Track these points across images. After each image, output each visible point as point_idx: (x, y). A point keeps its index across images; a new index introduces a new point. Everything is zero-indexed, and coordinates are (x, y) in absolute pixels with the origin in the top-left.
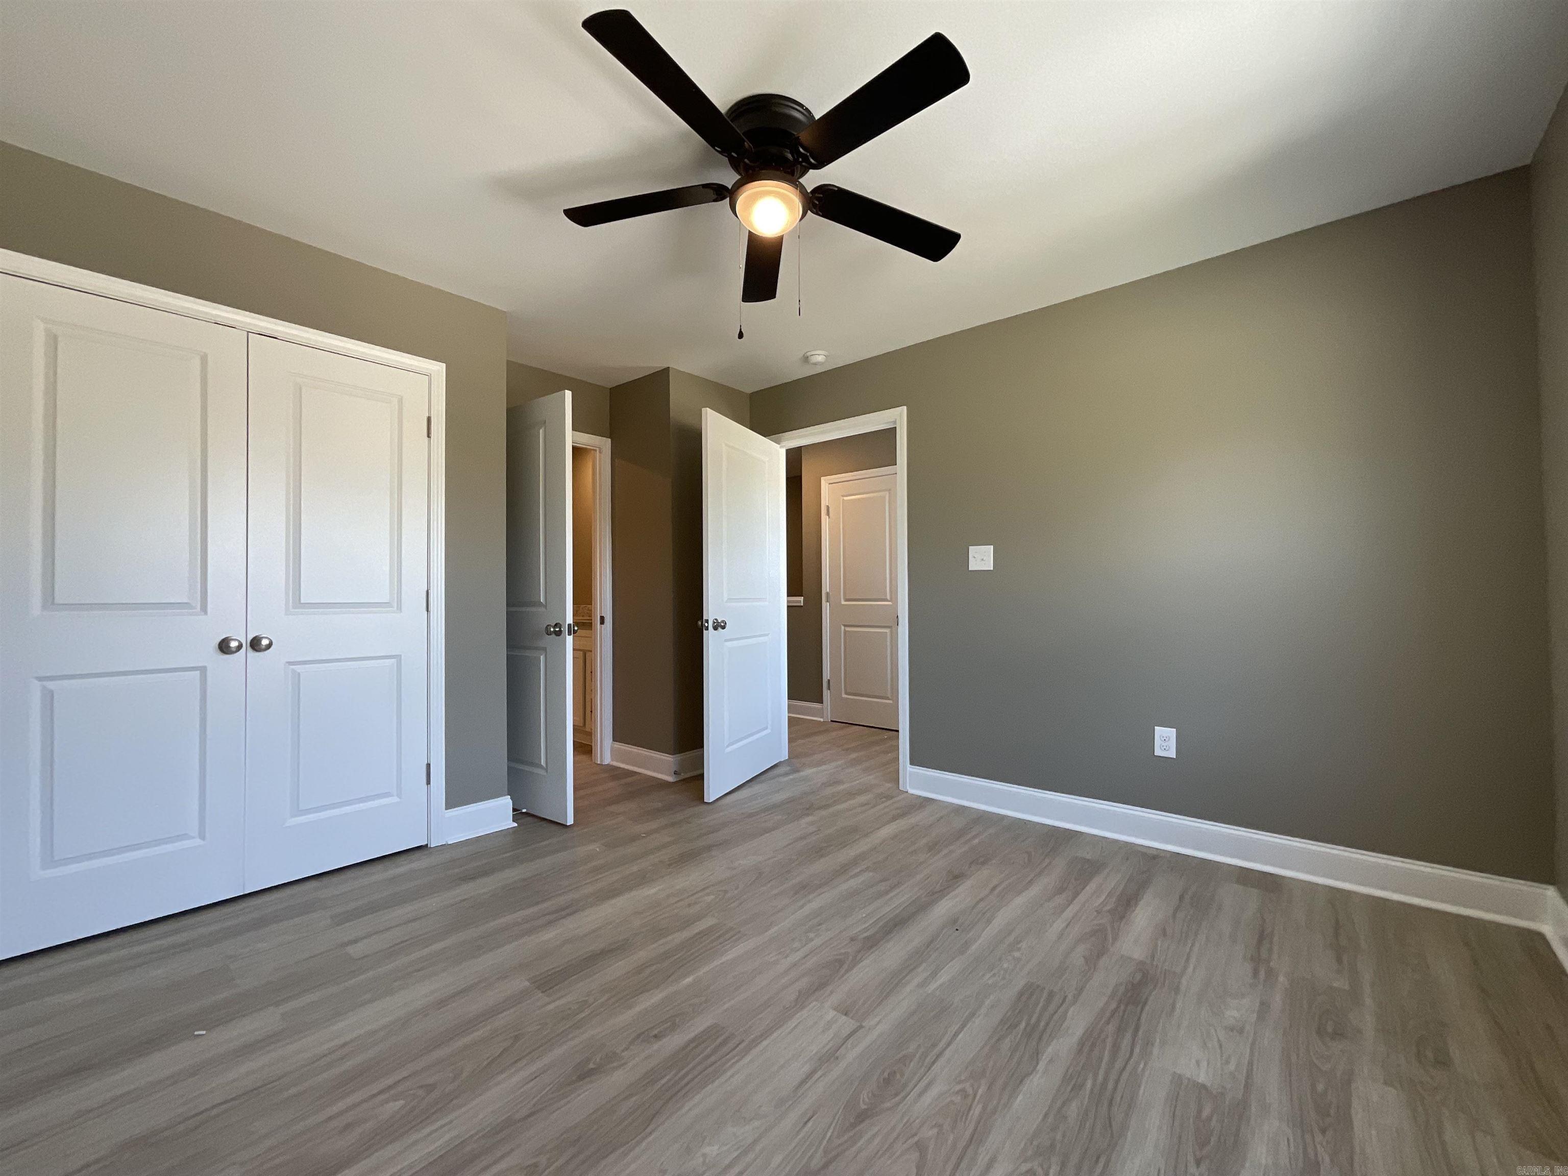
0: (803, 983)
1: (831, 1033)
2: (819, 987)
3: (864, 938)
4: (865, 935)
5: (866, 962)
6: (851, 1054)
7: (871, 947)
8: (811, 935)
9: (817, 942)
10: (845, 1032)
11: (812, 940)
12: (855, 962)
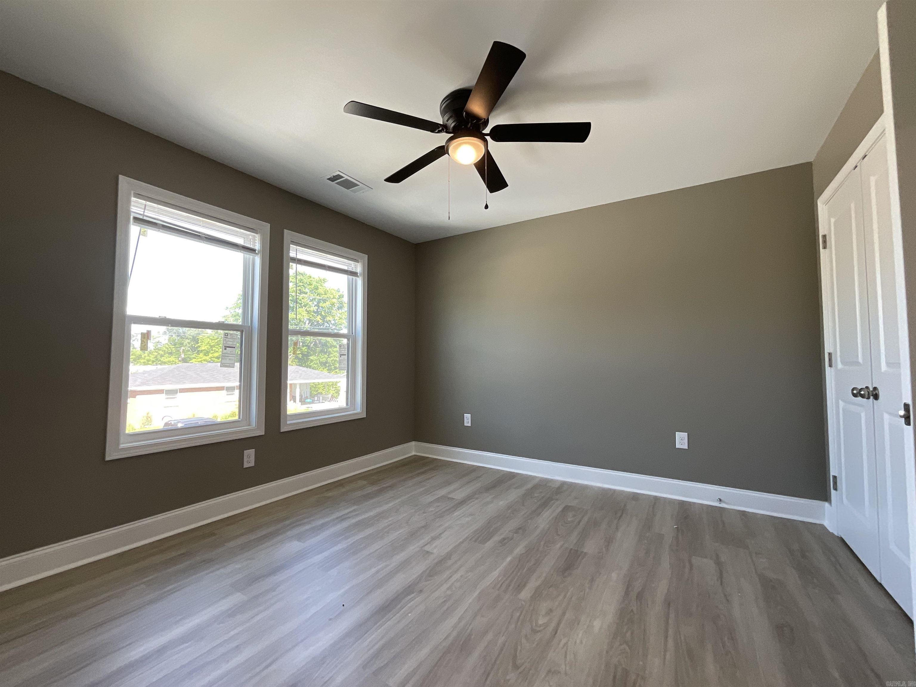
0: (450, 562)
1: (434, 545)
2: (442, 561)
3: (413, 593)
4: (413, 595)
5: (414, 577)
6: (427, 538)
7: (409, 586)
8: (449, 592)
9: (445, 586)
10: (428, 546)
11: (448, 589)
12: (420, 577)
